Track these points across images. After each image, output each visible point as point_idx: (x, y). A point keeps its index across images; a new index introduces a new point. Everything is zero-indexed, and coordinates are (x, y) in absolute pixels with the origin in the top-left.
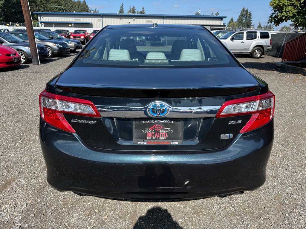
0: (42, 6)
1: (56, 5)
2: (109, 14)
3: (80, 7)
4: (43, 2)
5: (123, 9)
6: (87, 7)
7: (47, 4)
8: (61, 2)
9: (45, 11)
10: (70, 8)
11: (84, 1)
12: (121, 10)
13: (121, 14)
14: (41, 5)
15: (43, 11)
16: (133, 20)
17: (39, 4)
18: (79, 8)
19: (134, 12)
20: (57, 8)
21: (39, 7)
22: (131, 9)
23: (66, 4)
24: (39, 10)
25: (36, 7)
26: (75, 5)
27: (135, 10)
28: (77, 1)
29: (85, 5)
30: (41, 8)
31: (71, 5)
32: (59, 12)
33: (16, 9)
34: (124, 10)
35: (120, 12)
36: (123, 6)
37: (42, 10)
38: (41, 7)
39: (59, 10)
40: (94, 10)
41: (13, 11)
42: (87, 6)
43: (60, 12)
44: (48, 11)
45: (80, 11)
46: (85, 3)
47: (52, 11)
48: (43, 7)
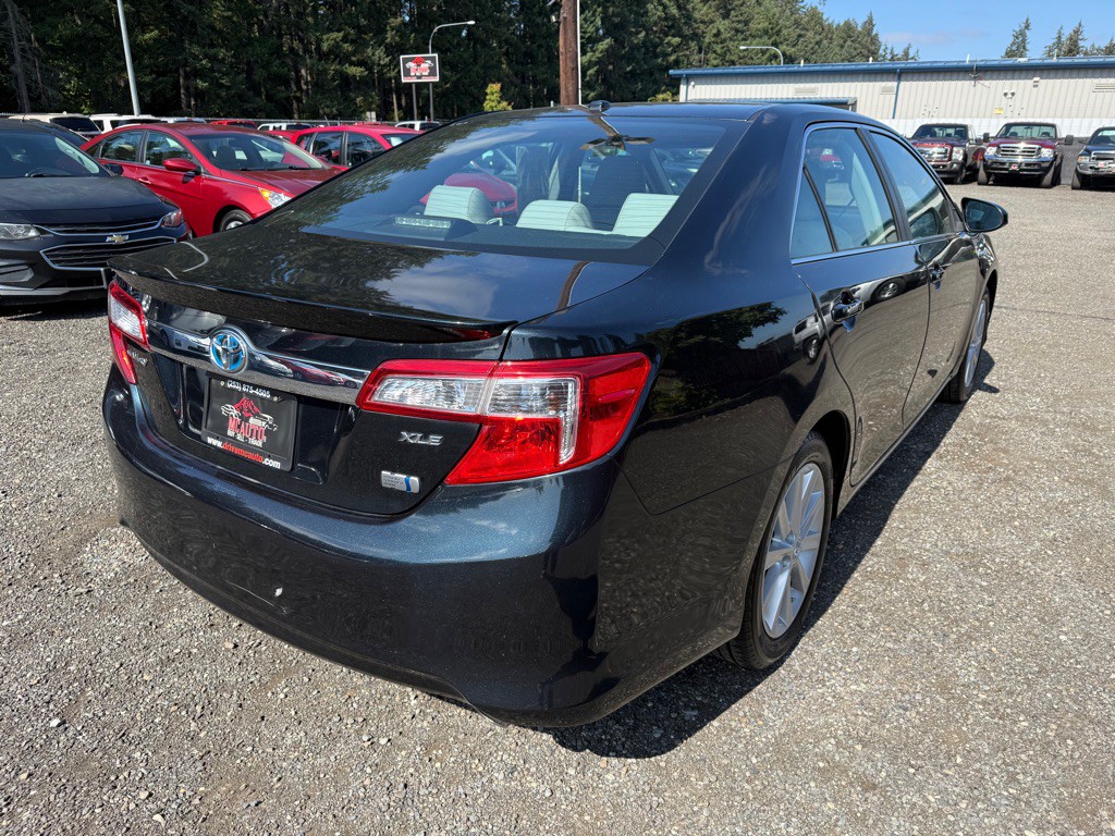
0: (718, 48)
1: (764, 44)
2: (942, 64)
3: (849, 43)
4: (723, 36)
5: (1024, 41)
6: (874, 43)
7: (734, 41)
8: (785, 32)
9: (723, 65)
10: (812, 49)
11: (870, 23)
12: (1013, 44)
13: (1010, 61)
14: (715, 46)
15: (716, 66)
16: (1030, 83)
17: (710, 43)
18: (842, 47)
19: (1073, 50)
20: (763, 52)
21: (706, 53)
22: (1064, 39)
23: (800, 36)
24: (707, 62)
25: (700, 52)
26: (831, 39)
27: (1081, 43)
28: (842, 24)
29: (869, 34)
30: (714, 55)
31: (818, 38)
32: (769, 65)
33: (637, 63)
34: (1028, 46)
35: (1007, 54)
36: (1027, 27)
37: (715, 62)
38: (715, 52)
39: (771, 60)
40: (899, 52)
41: (628, 69)
42: (874, 40)
43: (772, 67)
44: (733, 63)
45: (843, 61)
46: (872, 29)
47: (746, 64)
48: (719, 51)
